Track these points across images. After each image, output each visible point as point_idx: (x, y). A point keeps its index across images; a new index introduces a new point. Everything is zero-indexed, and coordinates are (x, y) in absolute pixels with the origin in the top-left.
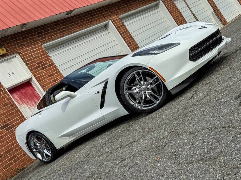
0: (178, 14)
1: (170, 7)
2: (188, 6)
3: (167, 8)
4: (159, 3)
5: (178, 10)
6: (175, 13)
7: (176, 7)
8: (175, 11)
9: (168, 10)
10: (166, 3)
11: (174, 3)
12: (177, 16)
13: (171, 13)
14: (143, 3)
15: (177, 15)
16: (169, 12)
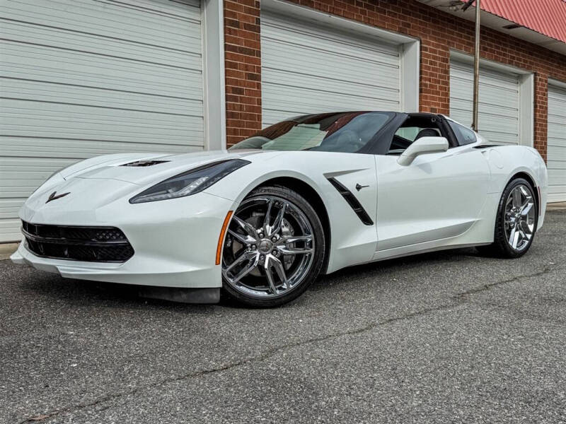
0: (438, 105)
1: (432, 75)
2: (474, 103)
3: (421, 72)
4: (410, 44)
5: (447, 95)
6: (433, 98)
7: (447, 84)
8: (438, 93)
9: (421, 78)
10: (428, 56)
11: (447, 72)
12: (433, 107)
13: (421, 91)
14: (363, 12)
15: (435, 104)
16: (421, 85)
